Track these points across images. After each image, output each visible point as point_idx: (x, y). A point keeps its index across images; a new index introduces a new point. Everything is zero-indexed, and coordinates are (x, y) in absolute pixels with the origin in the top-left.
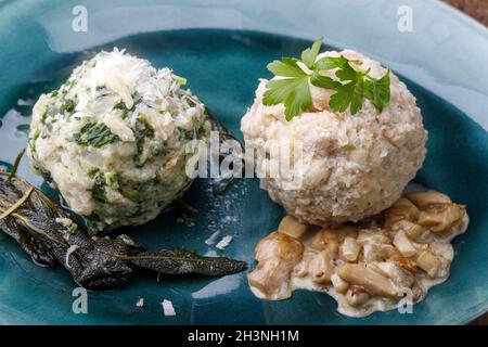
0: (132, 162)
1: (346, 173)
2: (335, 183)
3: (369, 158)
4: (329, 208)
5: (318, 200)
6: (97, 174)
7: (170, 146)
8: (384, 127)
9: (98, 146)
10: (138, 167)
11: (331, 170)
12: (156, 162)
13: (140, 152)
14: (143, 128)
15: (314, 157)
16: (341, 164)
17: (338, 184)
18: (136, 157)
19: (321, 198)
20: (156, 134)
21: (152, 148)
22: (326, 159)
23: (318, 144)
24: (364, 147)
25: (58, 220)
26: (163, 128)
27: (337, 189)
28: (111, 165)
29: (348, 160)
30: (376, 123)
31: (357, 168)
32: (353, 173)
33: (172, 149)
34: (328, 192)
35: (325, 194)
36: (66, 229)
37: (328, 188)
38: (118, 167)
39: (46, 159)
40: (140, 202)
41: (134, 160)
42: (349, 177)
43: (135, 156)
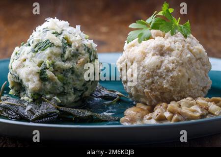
0: (60, 57)
1: (169, 62)
2: (164, 67)
3: (181, 56)
4: (162, 83)
5: (156, 78)
6: (43, 64)
7: (80, 51)
8: (188, 44)
9: (43, 50)
10: (63, 61)
11: (162, 62)
12: (73, 61)
13: (64, 53)
14: (66, 41)
15: (153, 55)
16: (167, 58)
17: (166, 69)
18: (62, 56)
19: (158, 77)
20: (73, 45)
21: (70, 51)
22: (159, 56)
23: (155, 48)
24: (178, 50)
25: (22, 98)
26: (76, 41)
27: (165, 71)
28: (49, 58)
29: (170, 57)
30: (184, 42)
31: (175, 59)
32: (173, 63)
33: (81, 54)
34: (161, 72)
35: (159, 74)
36: (26, 102)
37: (161, 70)
38: (53, 59)
39: (17, 68)
40: (64, 84)
41: (62, 57)
42: (171, 64)
43: (62, 54)
